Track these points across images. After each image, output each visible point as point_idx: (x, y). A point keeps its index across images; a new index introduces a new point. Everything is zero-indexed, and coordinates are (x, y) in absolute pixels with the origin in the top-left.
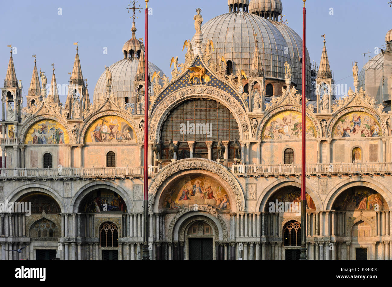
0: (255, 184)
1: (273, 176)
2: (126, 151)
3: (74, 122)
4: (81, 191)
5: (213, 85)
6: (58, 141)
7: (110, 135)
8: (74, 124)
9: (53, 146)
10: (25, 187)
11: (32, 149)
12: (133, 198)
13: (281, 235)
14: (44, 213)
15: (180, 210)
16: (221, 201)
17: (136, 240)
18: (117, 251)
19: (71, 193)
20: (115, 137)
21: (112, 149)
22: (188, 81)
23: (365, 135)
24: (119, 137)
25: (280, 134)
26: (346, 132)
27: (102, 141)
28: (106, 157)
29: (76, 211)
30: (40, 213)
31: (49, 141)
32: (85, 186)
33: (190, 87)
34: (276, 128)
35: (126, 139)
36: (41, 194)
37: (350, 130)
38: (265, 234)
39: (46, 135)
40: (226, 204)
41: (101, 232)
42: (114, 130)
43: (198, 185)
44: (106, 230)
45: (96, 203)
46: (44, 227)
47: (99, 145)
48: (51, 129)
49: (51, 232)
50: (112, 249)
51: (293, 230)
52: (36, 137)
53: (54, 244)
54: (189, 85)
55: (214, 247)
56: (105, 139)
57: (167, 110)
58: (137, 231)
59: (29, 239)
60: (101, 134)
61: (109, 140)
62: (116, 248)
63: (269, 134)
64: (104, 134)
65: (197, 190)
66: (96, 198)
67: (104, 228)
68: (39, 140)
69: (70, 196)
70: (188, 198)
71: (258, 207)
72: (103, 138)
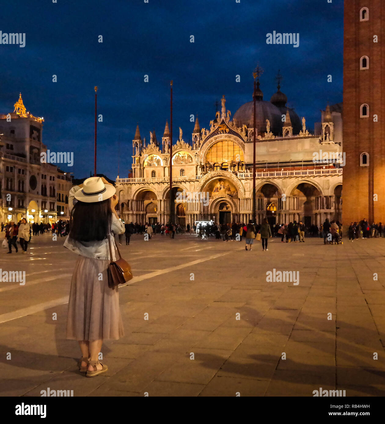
0: (249, 183)
1: (259, 179)
2: (189, 169)
3: (165, 155)
5: (230, 133)
6: (158, 165)
7: (182, 161)
9: (156, 167)
10: (140, 187)
11: (147, 169)
12: (190, 191)
13: (265, 209)
14: (152, 200)
15: (214, 197)
16: (234, 193)
18: (185, 218)
20: (184, 161)
21: (183, 168)
22: (218, 132)
24: (186, 161)
27: (178, 164)
28: (180, 171)
29: (164, 199)
30: (150, 200)
31: (154, 165)
32: (168, 186)
40: (236, 194)
41: (177, 209)
42: (184, 158)
43: (223, 185)
47: (177, 166)
48: (155, 159)
50: (183, 217)
53: (156, 214)
54: (219, 134)
55: (231, 216)
59: (145, 212)
60: (178, 160)
61: (181, 163)
62: (185, 217)
65: (222, 187)
66: (175, 192)
68: (150, 164)
69: (161, 191)
70: (218, 191)
71: (251, 195)
72: (179, 162)
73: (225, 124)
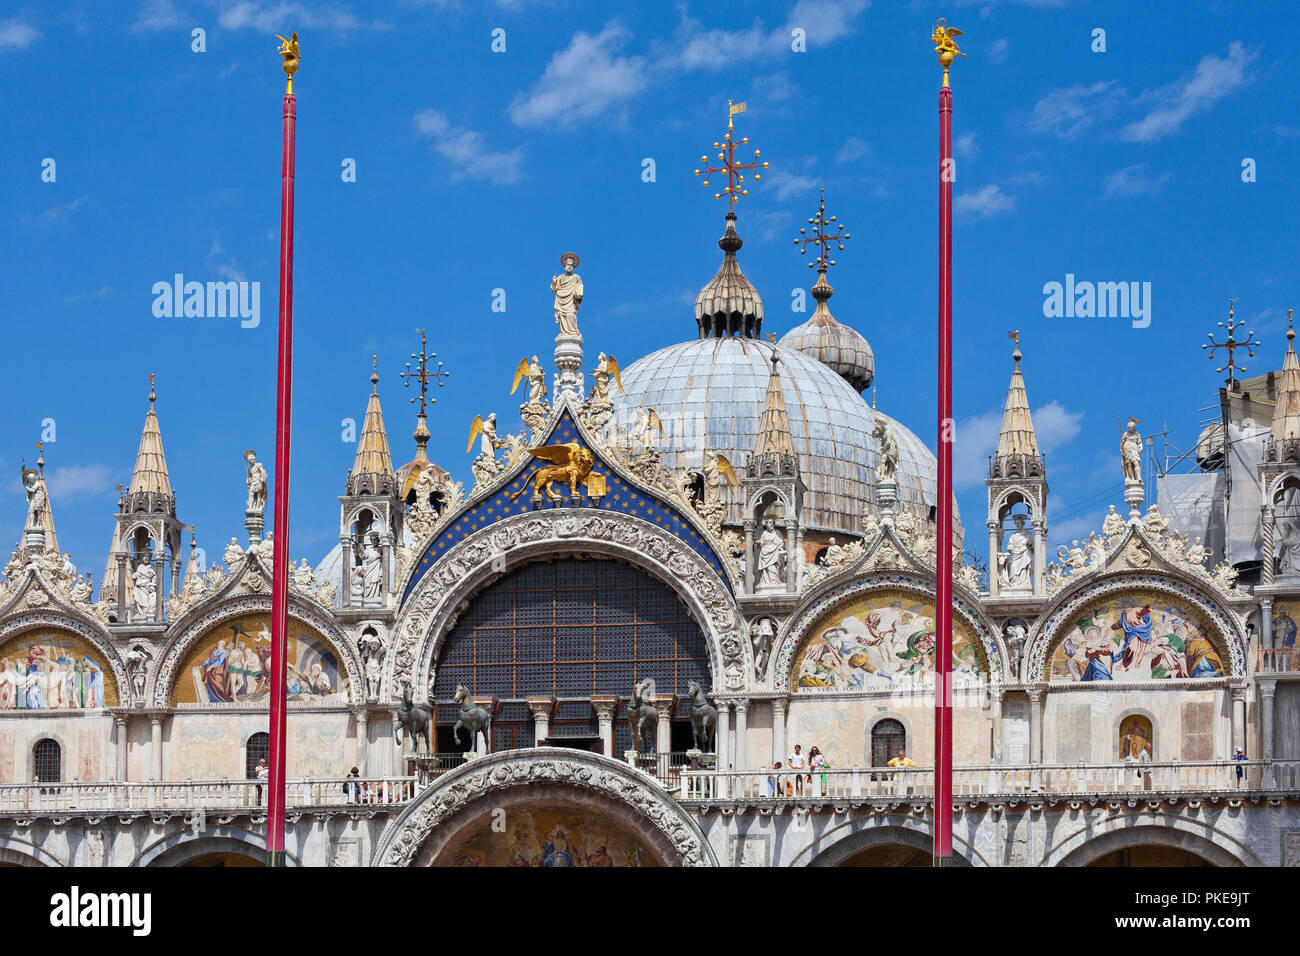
2: (312, 733)
5: (616, 507)
6: (82, 699)
7: (259, 677)
8: (136, 641)
9: (64, 715)
21: (266, 725)
23: (1168, 673)
24: (291, 684)
25: (857, 672)
26: (1097, 664)
27: (232, 700)
28: (244, 751)
31: (52, 700)
33: (538, 516)
34: (842, 651)
35: (315, 690)
37: (1112, 654)
39: (44, 681)
43: (561, 845)
47: (222, 713)
48: (60, 661)
52: (11, 686)
54: (533, 507)
56: (242, 691)
57: (457, 591)
60: (228, 675)
63: (817, 673)
64: (240, 677)
68: (18, 693)
72: (235, 690)
73: (583, 443)
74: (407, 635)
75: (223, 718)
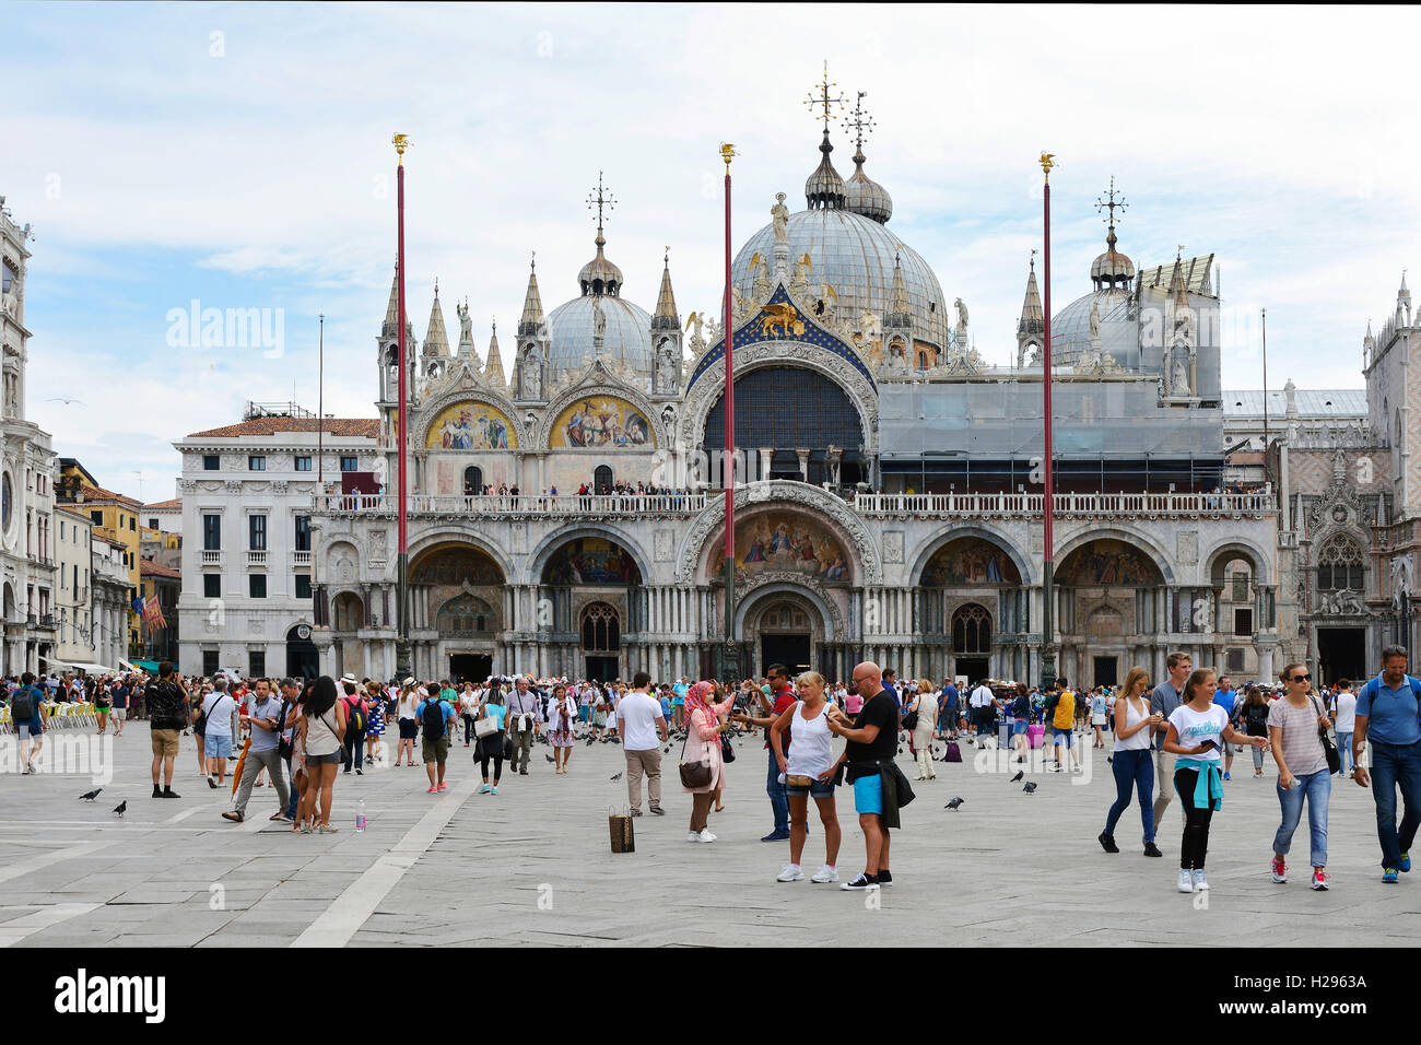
0: (900, 532)
1: (937, 517)
2: (633, 466)
3: (528, 407)
4: (548, 541)
5: (810, 341)
6: (494, 443)
7: (601, 433)
8: (530, 411)
9: (483, 453)
10: (431, 532)
11: (441, 458)
12: (655, 557)
13: (947, 630)
14: (466, 584)
15: (747, 581)
16: (829, 565)
17: (661, 638)
19: (527, 545)
20: (612, 437)
21: (607, 461)
22: (762, 332)
24: (620, 437)
27: (585, 446)
28: (593, 475)
29: (537, 581)
30: (459, 583)
31: (476, 443)
32: (554, 532)
33: (764, 344)
36: (462, 545)
38: (921, 630)
39: (470, 432)
40: (839, 571)
41: (584, 621)
42: (609, 424)
43: (783, 534)
44: (595, 619)
45: (573, 565)
46: (466, 610)
47: (579, 453)
48: (481, 420)
49: (481, 621)
50: (606, 655)
51: (972, 622)
52: (450, 435)
53: (488, 644)
54: (762, 339)
55: (814, 653)
56: (591, 441)
58: (663, 620)
59: (437, 634)
60: (582, 431)
61: (600, 444)
62: (616, 653)
64: (590, 432)
65: (781, 543)
66: (573, 556)
67: (589, 613)
68: (455, 440)
69: (524, 551)
70: (762, 559)
71: (907, 577)
72: (587, 440)
73: (790, 303)
74: (689, 411)
75: (580, 456)
